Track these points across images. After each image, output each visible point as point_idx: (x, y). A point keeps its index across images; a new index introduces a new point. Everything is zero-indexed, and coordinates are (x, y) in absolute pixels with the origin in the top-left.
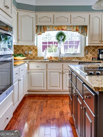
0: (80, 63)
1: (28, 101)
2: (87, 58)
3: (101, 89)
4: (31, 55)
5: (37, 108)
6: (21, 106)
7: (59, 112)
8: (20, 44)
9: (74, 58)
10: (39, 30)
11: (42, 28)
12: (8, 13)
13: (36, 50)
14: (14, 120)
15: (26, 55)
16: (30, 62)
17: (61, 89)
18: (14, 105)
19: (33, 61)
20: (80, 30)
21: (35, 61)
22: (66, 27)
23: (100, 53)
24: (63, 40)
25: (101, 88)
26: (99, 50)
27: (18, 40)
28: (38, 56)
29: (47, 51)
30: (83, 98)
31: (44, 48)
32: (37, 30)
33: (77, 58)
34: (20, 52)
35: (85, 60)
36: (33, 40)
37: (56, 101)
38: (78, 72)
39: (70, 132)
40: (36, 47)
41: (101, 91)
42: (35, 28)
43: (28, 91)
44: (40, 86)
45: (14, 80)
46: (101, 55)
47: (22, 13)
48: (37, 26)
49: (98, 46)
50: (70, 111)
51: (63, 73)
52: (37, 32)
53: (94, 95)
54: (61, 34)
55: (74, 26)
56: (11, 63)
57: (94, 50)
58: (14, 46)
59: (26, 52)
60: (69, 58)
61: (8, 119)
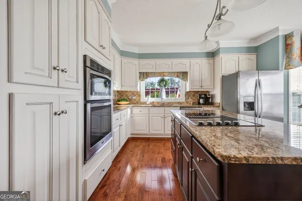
0: (181, 108)
1: (130, 145)
2: (187, 102)
3: (233, 160)
4: (135, 100)
5: (139, 153)
6: (123, 151)
7: (160, 158)
8: (124, 89)
9: (175, 103)
10: (142, 77)
11: (145, 74)
12: (104, 54)
13: (140, 96)
14: (114, 168)
15: (130, 100)
16: (133, 106)
17: (163, 132)
18: (114, 152)
19: (138, 106)
20: (181, 75)
21: (139, 105)
22: (167, 74)
23: (200, 98)
24: (165, 86)
25: (233, 158)
26: (200, 95)
27: (122, 86)
28: (141, 101)
29: (150, 96)
30: (191, 155)
31: (147, 93)
32: (140, 77)
33: (178, 103)
34: (125, 97)
35: (186, 105)
36: (136, 86)
37: (158, 144)
38: (179, 117)
39: (172, 180)
40: (139, 92)
41: (233, 162)
42: (138, 75)
43: (131, 134)
44: (143, 130)
45: (113, 127)
46: (201, 100)
47: (126, 60)
48: (140, 73)
49: (198, 92)
50: (172, 158)
51: (164, 117)
52: (140, 79)
53: (217, 164)
54: (162, 81)
55: (175, 72)
56: (110, 108)
57: (194, 95)
58: (114, 91)
59: (130, 97)
60: (170, 103)
61: (104, 170)
